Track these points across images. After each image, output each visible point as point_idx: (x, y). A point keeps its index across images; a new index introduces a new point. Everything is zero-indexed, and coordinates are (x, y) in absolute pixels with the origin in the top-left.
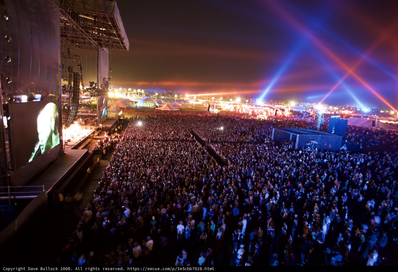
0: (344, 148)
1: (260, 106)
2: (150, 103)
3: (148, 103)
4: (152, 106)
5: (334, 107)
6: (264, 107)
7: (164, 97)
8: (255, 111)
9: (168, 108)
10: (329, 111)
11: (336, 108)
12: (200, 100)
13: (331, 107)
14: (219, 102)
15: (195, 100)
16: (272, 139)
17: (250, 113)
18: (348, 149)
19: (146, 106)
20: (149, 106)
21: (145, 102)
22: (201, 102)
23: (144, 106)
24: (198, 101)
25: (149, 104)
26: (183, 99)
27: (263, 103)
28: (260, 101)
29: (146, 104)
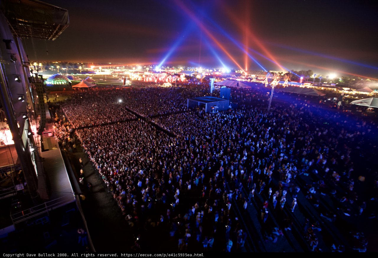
0: (230, 107)
1: (159, 72)
2: (61, 80)
3: (59, 80)
4: (65, 83)
5: (209, 69)
6: (162, 72)
7: (65, 68)
8: (160, 79)
9: (85, 85)
10: (207, 73)
11: (211, 71)
12: (105, 70)
13: (208, 70)
14: (124, 70)
15: (100, 70)
16: (188, 106)
17: (156, 81)
18: (232, 108)
19: (58, 84)
20: (62, 83)
21: (56, 80)
22: (107, 72)
23: (55, 84)
24: (104, 71)
25: (61, 82)
26: (87, 70)
27: (160, 69)
28: (158, 68)
29: (57, 81)
